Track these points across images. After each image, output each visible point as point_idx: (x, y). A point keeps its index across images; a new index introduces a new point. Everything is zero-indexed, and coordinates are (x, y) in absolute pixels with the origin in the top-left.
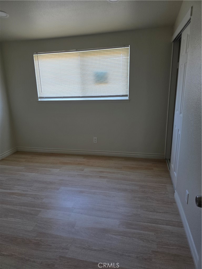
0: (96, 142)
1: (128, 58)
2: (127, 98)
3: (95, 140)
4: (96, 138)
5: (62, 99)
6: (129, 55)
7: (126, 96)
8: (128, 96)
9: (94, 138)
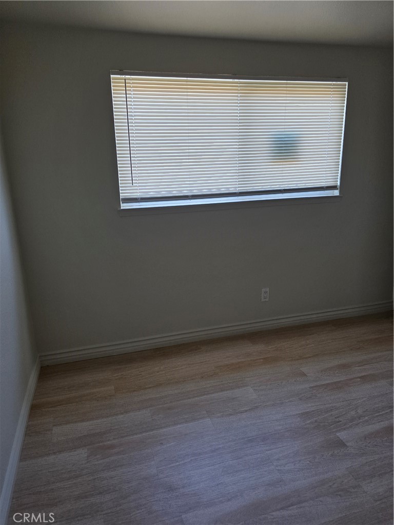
0: (267, 300)
1: (344, 106)
2: (336, 193)
3: (265, 295)
4: (268, 290)
5: (189, 201)
6: (345, 100)
7: (334, 188)
8: (338, 189)
9: (263, 290)
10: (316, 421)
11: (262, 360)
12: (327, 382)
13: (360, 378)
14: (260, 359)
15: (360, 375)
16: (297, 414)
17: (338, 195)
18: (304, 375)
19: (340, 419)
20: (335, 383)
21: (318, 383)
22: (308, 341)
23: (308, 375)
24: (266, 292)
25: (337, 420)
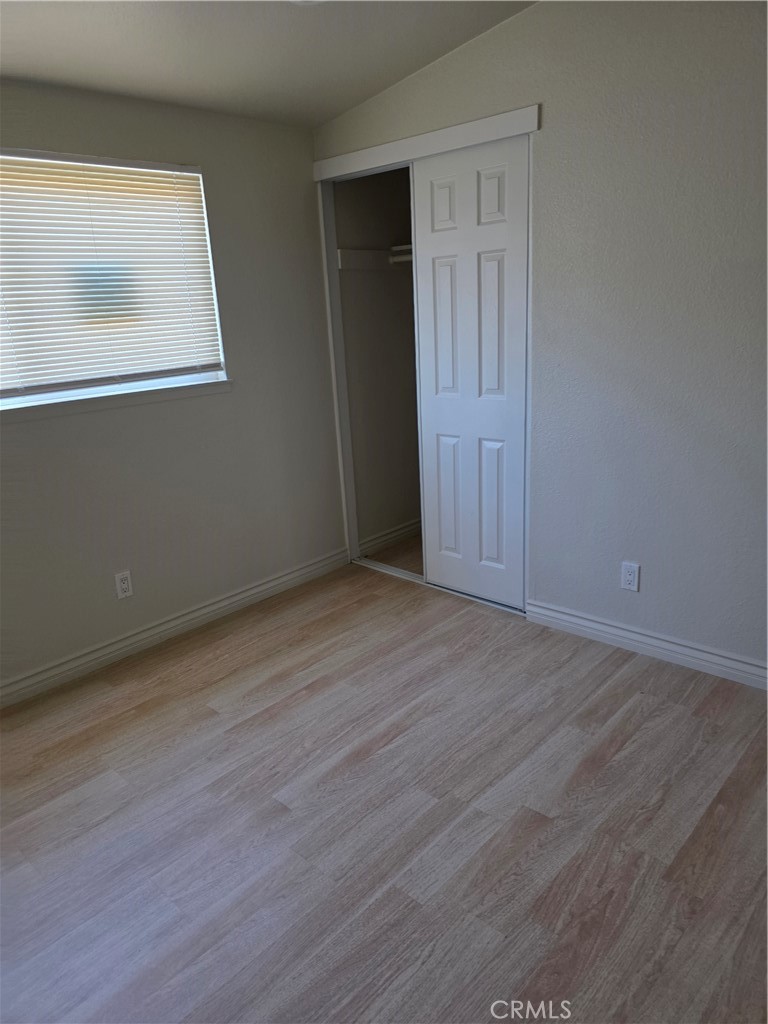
0: (128, 594)
1: (203, 219)
2: (222, 376)
4: (127, 573)
6: (203, 208)
7: (215, 367)
8: (222, 369)
9: (118, 576)
10: (237, 788)
11: (133, 711)
12: (254, 713)
13: (306, 688)
14: (130, 710)
15: (305, 684)
16: (205, 788)
17: (225, 379)
18: (213, 713)
19: (277, 769)
20: (267, 710)
21: (240, 720)
22: (218, 652)
23: (220, 711)
24: (123, 580)
25: (273, 772)
